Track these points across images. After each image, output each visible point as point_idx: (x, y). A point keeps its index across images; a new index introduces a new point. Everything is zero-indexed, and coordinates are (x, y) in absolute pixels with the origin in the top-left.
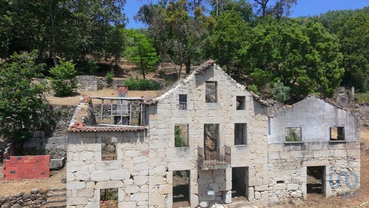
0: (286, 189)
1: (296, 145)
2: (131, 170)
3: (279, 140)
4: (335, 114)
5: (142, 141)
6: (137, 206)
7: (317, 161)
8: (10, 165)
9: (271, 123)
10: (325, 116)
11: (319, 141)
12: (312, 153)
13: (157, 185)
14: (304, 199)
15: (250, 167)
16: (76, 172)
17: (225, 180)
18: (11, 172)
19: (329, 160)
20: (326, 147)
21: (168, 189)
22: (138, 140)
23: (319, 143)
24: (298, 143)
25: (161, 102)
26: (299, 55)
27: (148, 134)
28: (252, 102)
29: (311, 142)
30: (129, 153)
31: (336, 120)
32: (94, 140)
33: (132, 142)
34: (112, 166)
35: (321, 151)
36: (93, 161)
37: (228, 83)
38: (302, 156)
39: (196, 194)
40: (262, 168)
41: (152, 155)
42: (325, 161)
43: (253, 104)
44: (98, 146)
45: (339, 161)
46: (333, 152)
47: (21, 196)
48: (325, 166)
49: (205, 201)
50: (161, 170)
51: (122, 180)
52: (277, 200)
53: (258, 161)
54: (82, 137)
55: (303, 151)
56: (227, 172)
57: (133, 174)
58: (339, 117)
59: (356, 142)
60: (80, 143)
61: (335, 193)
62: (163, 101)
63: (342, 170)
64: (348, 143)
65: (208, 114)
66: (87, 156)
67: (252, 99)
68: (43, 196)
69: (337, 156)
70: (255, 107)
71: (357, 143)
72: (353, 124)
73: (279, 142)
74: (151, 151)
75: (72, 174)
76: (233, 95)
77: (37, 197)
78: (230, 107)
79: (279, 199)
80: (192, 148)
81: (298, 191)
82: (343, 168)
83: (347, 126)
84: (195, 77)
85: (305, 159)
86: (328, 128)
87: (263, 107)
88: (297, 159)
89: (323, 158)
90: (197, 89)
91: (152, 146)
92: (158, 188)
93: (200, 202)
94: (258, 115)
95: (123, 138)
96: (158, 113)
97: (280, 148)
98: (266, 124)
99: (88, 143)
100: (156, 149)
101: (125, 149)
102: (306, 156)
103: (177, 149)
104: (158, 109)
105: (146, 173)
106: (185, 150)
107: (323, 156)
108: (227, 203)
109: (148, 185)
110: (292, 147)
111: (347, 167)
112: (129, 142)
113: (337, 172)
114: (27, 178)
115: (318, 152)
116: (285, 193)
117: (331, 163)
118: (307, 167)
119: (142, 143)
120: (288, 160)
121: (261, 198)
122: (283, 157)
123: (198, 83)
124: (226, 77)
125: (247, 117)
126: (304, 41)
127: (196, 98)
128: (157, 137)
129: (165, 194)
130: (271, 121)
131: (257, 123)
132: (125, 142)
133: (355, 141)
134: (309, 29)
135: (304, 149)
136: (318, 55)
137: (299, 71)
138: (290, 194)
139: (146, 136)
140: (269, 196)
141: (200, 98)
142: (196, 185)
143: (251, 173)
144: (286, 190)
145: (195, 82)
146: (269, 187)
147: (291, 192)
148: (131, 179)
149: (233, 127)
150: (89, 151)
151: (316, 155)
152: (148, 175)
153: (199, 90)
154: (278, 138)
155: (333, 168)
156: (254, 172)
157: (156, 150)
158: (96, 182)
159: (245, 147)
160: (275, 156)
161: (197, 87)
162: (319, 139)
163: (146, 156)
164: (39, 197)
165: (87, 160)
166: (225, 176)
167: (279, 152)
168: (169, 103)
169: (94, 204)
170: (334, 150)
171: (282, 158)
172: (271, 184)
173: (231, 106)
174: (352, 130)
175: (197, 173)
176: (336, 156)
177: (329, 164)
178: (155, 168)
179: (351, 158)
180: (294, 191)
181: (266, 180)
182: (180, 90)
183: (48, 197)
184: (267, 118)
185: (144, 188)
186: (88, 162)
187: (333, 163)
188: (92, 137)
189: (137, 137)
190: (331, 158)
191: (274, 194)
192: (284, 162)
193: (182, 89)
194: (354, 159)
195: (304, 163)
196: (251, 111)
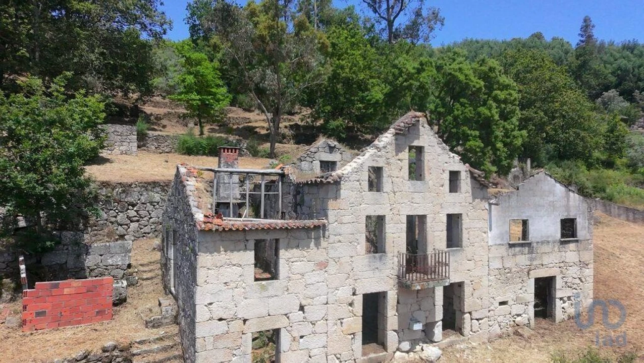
0: (510, 314)
1: (523, 247)
2: (301, 296)
3: (502, 239)
4: (566, 199)
5: (318, 245)
6: (310, 357)
7: (546, 269)
8: (35, 300)
9: (493, 213)
10: (555, 203)
11: (548, 240)
12: (541, 258)
13: (339, 319)
14: (531, 327)
15: (466, 281)
16: (211, 304)
17: (434, 305)
18: (38, 314)
19: (560, 267)
20: (556, 248)
21: (355, 324)
22: (312, 244)
23: (548, 242)
24: (524, 244)
25: (347, 179)
26: (471, 108)
27: (327, 233)
28: (469, 179)
29: (540, 241)
30: (298, 266)
31: (567, 207)
32: (242, 245)
33: (303, 248)
34: (271, 291)
35: (550, 254)
36: (240, 283)
37: (439, 150)
38: (529, 263)
39: (395, 331)
40: (482, 283)
41: (332, 268)
42: (555, 268)
43: (470, 184)
44: (249, 257)
45: (571, 268)
46: (564, 255)
47: (86, 357)
48: (555, 277)
49: (407, 340)
50: (344, 293)
51: (286, 315)
52: (499, 331)
53: (477, 273)
54: (223, 241)
55: (530, 255)
56: (436, 292)
57: (304, 303)
58: (571, 203)
60: (219, 252)
61: (566, 314)
62: (348, 177)
63: (574, 281)
64: (581, 241)
65: (413, 198)
66: (231, 273)
67: (469, 175)
68: (125, 354)
69: (569, 261)
70: (473, 188)
71: (589, 241)
72: (586, 214)
73: (502, 243)
74: (331, 262)
75: (205, 307)
76: (445, 168)
77: (114, 358)
78: (441, 188)
79: (501, 329)
80: (389, 255)
81: (524, 315)
82: (575, 278)
84: (394, 138)
85: (533, 267)
86: (559, 221)
87: (482, 189)
88: (523, 267)
89: (553, 265)
90: (397, 157)
91: (333, 254)
92: (342, 323)
93: (400, 342)
94: (477, 200)
95: (289, 241)
96: (342, 198)
97: (503, 251)
98: (485, 214)
99: (232, 251)
100: (339, 258)
101: (292, 260)
102: (535, 263)
103: (370, 258)
104: (342, 191)
105: (323, 299)
106: (381, 258)
107: (553, 262)
108: (436, 340)
109: (326, 320)
110: (517, 249)
111: (579, 277)
112: (297, 247)
113: (569, 284)
114: (69, 323)
115: (547, 256)
116: (508, 320)
117: (562, 272)
118: (535, 278)
119: (318, 248)
120: (514, 270)
121: (479, 330)
122: (507, 265)
123: (399, 149)
124: (436, 140)
125: (463, 204)
126: (478, 86)
127: (395, 173)
128: (340, 238)
129: (351, 334)
130: (492, 210)
131: (475, 214)
132: (292, 248)
133: (588, 238)
134: (483, 68)
135: (532, 253)
136: (496, 110)
137: (469, 132)
138: (514, 321)
139: (324, 237)
140: (490, 326)
141: (402, 173)
142: (395, 315)
143: (467, 290)
144: (510, 316)
145: (394, 146)
146: (489, 311)
147: (516, 318)
148: (301, 312)
149: (445, 219)
150: (234, 265)
151: (546, 260)
152: (327, 303)
153: (399, 160)
154: (501, 236)
155: (564, 278)
156: (472, 289)
157: (337, 260)
158: (245, 321)
159: (459, 250)
160: (496, 264)
161: (397, 155)
162: (548, 237)
163: (324, 270)
164: (117, 357)
165: (231, 281)
166: (434, 298)
167: (502, 257)
168: (358, 181)
169: (242, 359)
170: (566, 252)
171: (506, 267)
172: (492, 308)
173: (442, 186)
174: (585, 223)
175: (396, 296)
176: (567, 260)
177: (559, 273)
178: (337, 291)
179: (584, 263)
180: (518, 315)
181: (486, 302)
182: (373, 158)
183: (134, 355)
184: (487, 206)
185: (320, 326)
186: (233, 285)
187: (564, 271)
188: (239, 241)
189: (309, 238)
190: (562, 265)
191: (496, 321)
192: (508, 273)
193: (376, 158)
194: (587, 265)
195: (531, 272)
196: (467, 194)
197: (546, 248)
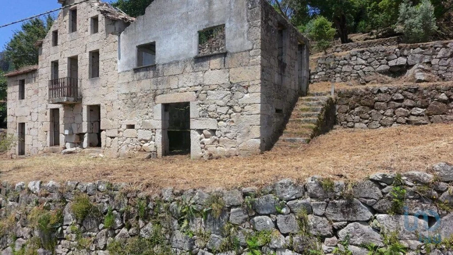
0: (137, 137)
2: (30, 108)
3: (129, 66)
5: (35, 81)
7: (176, 93)
9: (121, 43)
10: (189, 13)
11: (178, 59)
12: (168, 82)
14: (158, 156)
15: (102, 105)
17: (83, 121)
19: (196, 92)
20: (189, 68)
21: (47, 126)
22: (33, 81)
23: (178, 62)
25: (44, 42)
29: (167, 62)
30: (30, 92)
31: (209, 15)
33: (31, 83)
34: (22, 104)
35: (180, 76)
36: (16, 100)
38: (154, 87)
39: (63, 134)
40: (113, 107)
41: (40, 93)
42: (188, 93)
43: (104, 23)
45: (213, 92)
46: (202, 75)
49: (69, 143)
51: (26, 116)
52: (127, 152)
53: (109, 97)
55: (155, 79)
56: (83, 111)
57: (31, 111)
59: (249, 50)
61: (206, 152)
63: (220, 110)
64: (232, 54)
65: (71, 45)
66: (14, 96)
69: (210, 83)
70: (106, 26)
71: (252, 53)
72: (244, 14)
73: (129, 69)
74: (39, 90)
76: (88, 17)
78: (86, 33)
79: (129, 150)
81: (151, 142)
82: (221, 106)
83: (230, 21)
85: (159, 92)
86: (194, 34)
88: (149, 92)
89: (185, 89)
90: (64, 20)
92: (43, 124)
93: (66, 143)
94: (110, 35)
95: (27, 80)
96: (43, 53)
97: (129, 76)
98: (117, 46)
99: (14, 86)
100: (42, 88)
101: (28, 89)
102: (160, 87)
104: (43, 50)
105: (36, 110)
107: (185, 85)
108: (84, 147)
109: (38, 121)
110: (142, 74)
111: (229, 104)
115: (176, 79)
116: (135, 144)
117: (197, 97)
118: (162, 104)
119: (35, 83)
120: (139, 94)
121: (111, 146)
123: (64, 14)
125: (100, 41)
127: (63, 31)
128: (43, 77)
129: (46, 132)
130: (120, 41)
131: (108, 47)
133: (247, 48)
135: (157, 76)
138: (141, 146)
139: (37, 76)
140: (119, 145)
141: (66, 30)
142: (63, 124)
143: (102, 111)
144: (137, 139)
146: (119, 132)
147: (144, 143)
148: (31, 116)
152: (38, 113)
154: (128, 63)
155: (203, 106)
156: (105, 111)
158: (17, 117)
159: (97, 79)
160: (124, 89)
162: (179, 56)
163: (37, 94)
166: (82, 115)
167: (129, 82)
170: (204, 72)
171: (132, 92)
172: (121, 129)
173: (87, 31)
174: (242, 27)
175: (64, 112)
176: (206, 82)
177: (194, 98)
178: (41, 106)
179: (238, 85)
180: (146, 141)
181: (116, 123)
184: (117, 38)
185: (36, 124)
186: (14, 101)
187: (202, 96)
188: (16, 81)
189: (33, 77)
190: (199, 88)
191: (124, 142)
192: (134, 97)
194: (247, 88)
195: (158, 97)
196: (103, 32)
197: (173, 70)
